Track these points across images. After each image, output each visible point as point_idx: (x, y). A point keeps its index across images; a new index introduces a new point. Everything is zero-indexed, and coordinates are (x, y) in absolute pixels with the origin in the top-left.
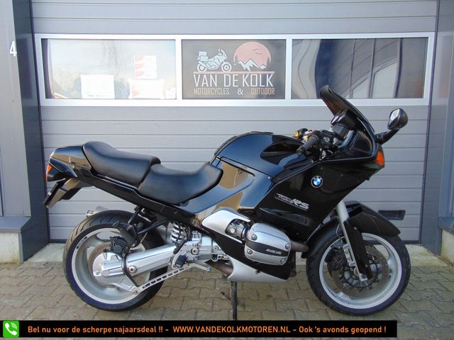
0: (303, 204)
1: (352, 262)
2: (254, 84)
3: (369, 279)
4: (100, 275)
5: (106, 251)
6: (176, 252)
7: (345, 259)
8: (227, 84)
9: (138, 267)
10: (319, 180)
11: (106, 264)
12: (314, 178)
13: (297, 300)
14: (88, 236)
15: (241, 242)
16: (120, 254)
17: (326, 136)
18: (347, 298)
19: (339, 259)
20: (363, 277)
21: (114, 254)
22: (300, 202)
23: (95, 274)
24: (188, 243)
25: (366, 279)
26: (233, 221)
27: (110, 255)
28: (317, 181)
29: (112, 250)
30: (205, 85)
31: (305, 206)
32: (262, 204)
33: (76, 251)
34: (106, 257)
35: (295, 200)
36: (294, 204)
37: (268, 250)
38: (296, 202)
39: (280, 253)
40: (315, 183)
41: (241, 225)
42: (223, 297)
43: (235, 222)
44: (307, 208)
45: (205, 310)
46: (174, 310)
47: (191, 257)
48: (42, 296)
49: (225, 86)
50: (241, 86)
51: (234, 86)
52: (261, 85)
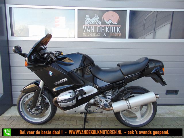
49: (98, 32)
50: (105, 32)
51: (102, 32)
52: (114, 32)
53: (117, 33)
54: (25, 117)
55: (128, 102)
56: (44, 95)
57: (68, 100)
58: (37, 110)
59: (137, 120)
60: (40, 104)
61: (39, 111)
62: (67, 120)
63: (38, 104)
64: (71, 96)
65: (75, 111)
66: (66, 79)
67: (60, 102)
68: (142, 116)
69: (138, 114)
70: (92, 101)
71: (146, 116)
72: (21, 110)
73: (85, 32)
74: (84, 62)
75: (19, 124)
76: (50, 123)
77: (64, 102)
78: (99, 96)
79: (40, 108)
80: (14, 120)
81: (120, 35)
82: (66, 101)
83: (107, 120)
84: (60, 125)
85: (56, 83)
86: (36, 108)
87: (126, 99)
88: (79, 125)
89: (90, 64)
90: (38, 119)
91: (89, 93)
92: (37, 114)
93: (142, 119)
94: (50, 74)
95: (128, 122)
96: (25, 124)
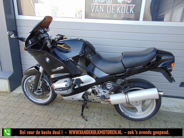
8: (109, 11)
30: (97, 11)
49: (107, 12)
50: (116, 13)
51: (112, 12)
52: (127, 13)
53: (129, 13)
54: (29, 97)
55: (126, 96)
56: (45, 79)
57: (63, 89)
58: (39, 92)
59: (137, 113)
60: (41, 88)
61: (41, 94)
62: (69, 104)
63: (39, 87)
64: (66, 85)
65: (73, 99)
66: (62, 67)
67: (56, 89)
68: (143, 110)
69: (139, 108)
70: (90, 90)
71: (148, 110)
72: (25, 91)
73: (93, 12)
74: (84, 49)
75: (25, 103)
76: (52, 105)
77: (59, 90)
78: (97, 86)
79: (41, 91)
80: (22, 97)
81: (133, 16)
82: (61, 90)
83: (108, 108)
84: (61, 107)
85: (53, 70)
86: (38, 91)
87: (126, 93)
88: (79, 110)
89: (89, 52)
90: (41, 100)
91: (86, 82)
92: (39, 96)
93: (143, 113)
94: (47, 61)
95: (126, 114)
96: (30, 103)
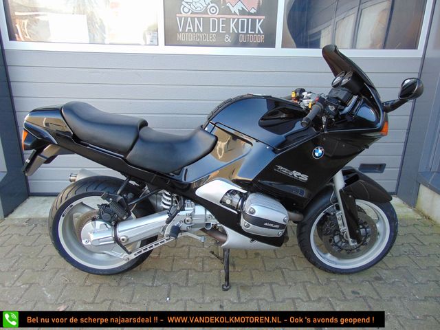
0: (303, 175)
1: (344, 228)
2: (242, 30)
3: (358, 243)
4: (89, 243)
5: (94, 219)
6: (168, 222)
7: (337, 225)
8: (214, 29)
9: (129, 236)
10: (320, 151)
11: (95, 232)
12: (315, 149)
13: (284, 257)
14: (74, 204)
15: (236, 212)
16: (110, 222)
17: (331, 105)
18: (335, 259)
19: (330, 226)
20: (353, 242)
21: (103, 223)
22: (299, 174)
23: (84, 242)
24: (181, 213)
25: (356, 244)
26: (228, 192)
27: (99, 223)
28: (319, 152)
29: (101, 218)
30: (189, 30)
31: (304, 178)
32: (260, 176)
33: (62, 219)
34: (94, 226)
35: (294, 172)
36: (293, 175)
37: (266, 224)
38: (296, 174)
39: (277, 226)
40: (317, 154)
41: (237, 196)
42: (213, 256)
43: (231, 193)
44: (306, 179)
45: (196, 271)
46: (164, 271)
47: (184, 226)
48: (29, 257)
49: (211, 31)
51: (220, 32)
